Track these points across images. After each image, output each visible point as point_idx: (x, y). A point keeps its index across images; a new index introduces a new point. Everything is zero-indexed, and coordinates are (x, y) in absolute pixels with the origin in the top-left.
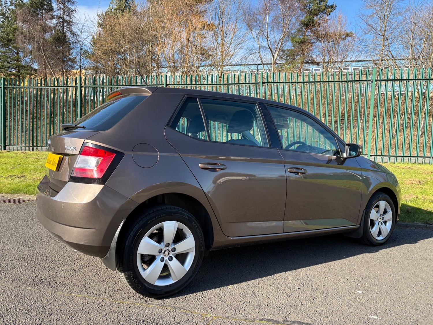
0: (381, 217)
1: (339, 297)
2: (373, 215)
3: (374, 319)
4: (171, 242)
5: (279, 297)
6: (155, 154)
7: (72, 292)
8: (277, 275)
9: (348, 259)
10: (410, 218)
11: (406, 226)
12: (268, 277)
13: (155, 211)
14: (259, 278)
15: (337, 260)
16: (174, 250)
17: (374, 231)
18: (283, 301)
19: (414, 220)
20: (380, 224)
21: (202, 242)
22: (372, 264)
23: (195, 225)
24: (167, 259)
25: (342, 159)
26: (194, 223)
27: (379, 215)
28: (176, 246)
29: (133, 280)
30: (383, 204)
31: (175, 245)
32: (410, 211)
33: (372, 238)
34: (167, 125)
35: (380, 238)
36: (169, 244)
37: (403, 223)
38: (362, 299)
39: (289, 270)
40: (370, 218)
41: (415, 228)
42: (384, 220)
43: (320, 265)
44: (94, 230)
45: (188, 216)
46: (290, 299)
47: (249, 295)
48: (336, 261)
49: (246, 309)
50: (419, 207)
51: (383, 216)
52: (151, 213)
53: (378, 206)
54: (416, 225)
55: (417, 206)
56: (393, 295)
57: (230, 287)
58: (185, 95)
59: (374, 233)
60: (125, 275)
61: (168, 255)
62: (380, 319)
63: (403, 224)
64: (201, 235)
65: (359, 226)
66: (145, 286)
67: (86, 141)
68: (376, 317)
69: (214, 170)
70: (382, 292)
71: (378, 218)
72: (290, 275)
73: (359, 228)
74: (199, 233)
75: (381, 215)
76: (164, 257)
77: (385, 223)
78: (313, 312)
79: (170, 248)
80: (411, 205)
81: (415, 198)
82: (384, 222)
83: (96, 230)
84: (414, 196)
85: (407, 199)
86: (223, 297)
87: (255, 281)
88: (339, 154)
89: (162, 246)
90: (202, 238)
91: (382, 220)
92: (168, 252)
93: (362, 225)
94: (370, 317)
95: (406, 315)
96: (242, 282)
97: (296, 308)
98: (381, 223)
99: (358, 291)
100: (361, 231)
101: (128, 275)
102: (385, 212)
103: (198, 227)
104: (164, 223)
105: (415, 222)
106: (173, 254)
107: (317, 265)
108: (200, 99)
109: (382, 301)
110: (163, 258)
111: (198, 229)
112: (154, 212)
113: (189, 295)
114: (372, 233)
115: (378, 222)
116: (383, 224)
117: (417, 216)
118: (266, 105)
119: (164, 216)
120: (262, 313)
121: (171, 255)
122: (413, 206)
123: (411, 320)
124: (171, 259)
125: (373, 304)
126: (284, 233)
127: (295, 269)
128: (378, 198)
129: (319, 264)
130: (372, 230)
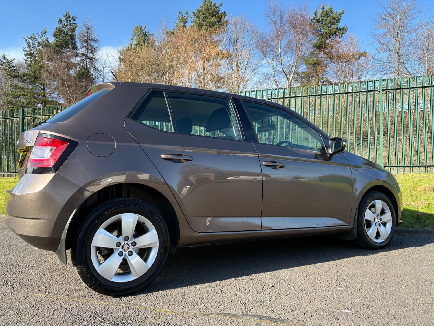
0: (379, 218)
1: (314, 293)
2: (368, 215)
3: (346, 313)
4: (130, 236)
5: (248, 294)
6: (112, 143)
7: (30, 292)
8: (254, 275)
9: (339, 261)
10: (421, 224)
11: (416, 232)
12: (244, 277)
13: (112, 202)
14: (234, 278)
15: (326, 262)
16: (134, 244)
17: (371, 233)
18: (251, 298)
19: (425, 226)
20: (377, 225)
21: (166, 236)
22: (364, 265)
23: (158, 218)
24: (126, 253)
25: (328, 156)
26: (156, 216)
27: (375, 216)
28: (136, 240)
29: (86, 274)
30: (379, 204)
31: (135, 238)
32: (420, 217)
33: (370, 240)
34: (128, 116)
35: (380, 241)
36: (128, 237)
37: (412, 229)
38: (339, 295)
39: (269, 271)
40: (365, 218)
41: (426, 234)
42: (383, 221)
43: (305, 267)
44: (43, 220)
45: (149, 209)
46: (259, 295)
47: (215, 293)
48: (324, 263)
49: (206, 305)
50: (431, 213)
51: (380, 216)
52: (108, 204)
53: (373, 206)
54: (426, 231)
55: (428, 212)
56: (376, 291)
57: (199, 286)
58: (150, 89)
59: (370, 234)
60: (77, 269)
61: (127, 249)
62: (353, 313)
63: (412, 231)
64: (165, 229)
65: (352, 226)
66: (99, 281)
67: (42, 132)
68: (349, 311)
69: (179, 161)
70: (364, 289)
71: (375, 218)
72: (269, 275)
73: (352, 229)
74: (163, 227)
75: (378, 215)
76: (123, 252)
77: (384, 224)
78: (280, 307)
79: (130, 242)
80: (422, 211)
81: (427, 204)
82: (382, 223)
83: (46, 220)
84: (426, 203)
85: (419, 205)
86: (187, 294)
87: (228, 280)
88: (325, 150)
89: (121, 239)
90: (165, 232)
91: (380, 221)
92: (127, 246)
93: (356, 225)
94: (343, 311)
95: (384, 310)
96: (214, 282)
97: (262, 304)
98: (379, 224)
99: (338, 288)
100: (355, 232)
101: (81, 270)
102: (383, 212)
103: (161, 221)
104: (122, 215)
105: (426, 228)
106: (133, 249)
107: (302, 267)
108: (167, 93)
109: (361, 297)
110: (121, 253)
111: (161, 222)
112: (110, 203)
113: (151, 294)
114: (369, 235)
115: (375, 223)
116: (381, 225)
117: (428, 222)
118: (240, 100)
119: (122, 207)
120: (222, 308)
121: (131, 249)
122: (424, 212)
123: (389, 314)
124: (131, 253)
125: (350, 299)
126: (262, 230)
127: (277, 270)
128: (373, 196)
129: (304, 265)
130: (368, 231)
